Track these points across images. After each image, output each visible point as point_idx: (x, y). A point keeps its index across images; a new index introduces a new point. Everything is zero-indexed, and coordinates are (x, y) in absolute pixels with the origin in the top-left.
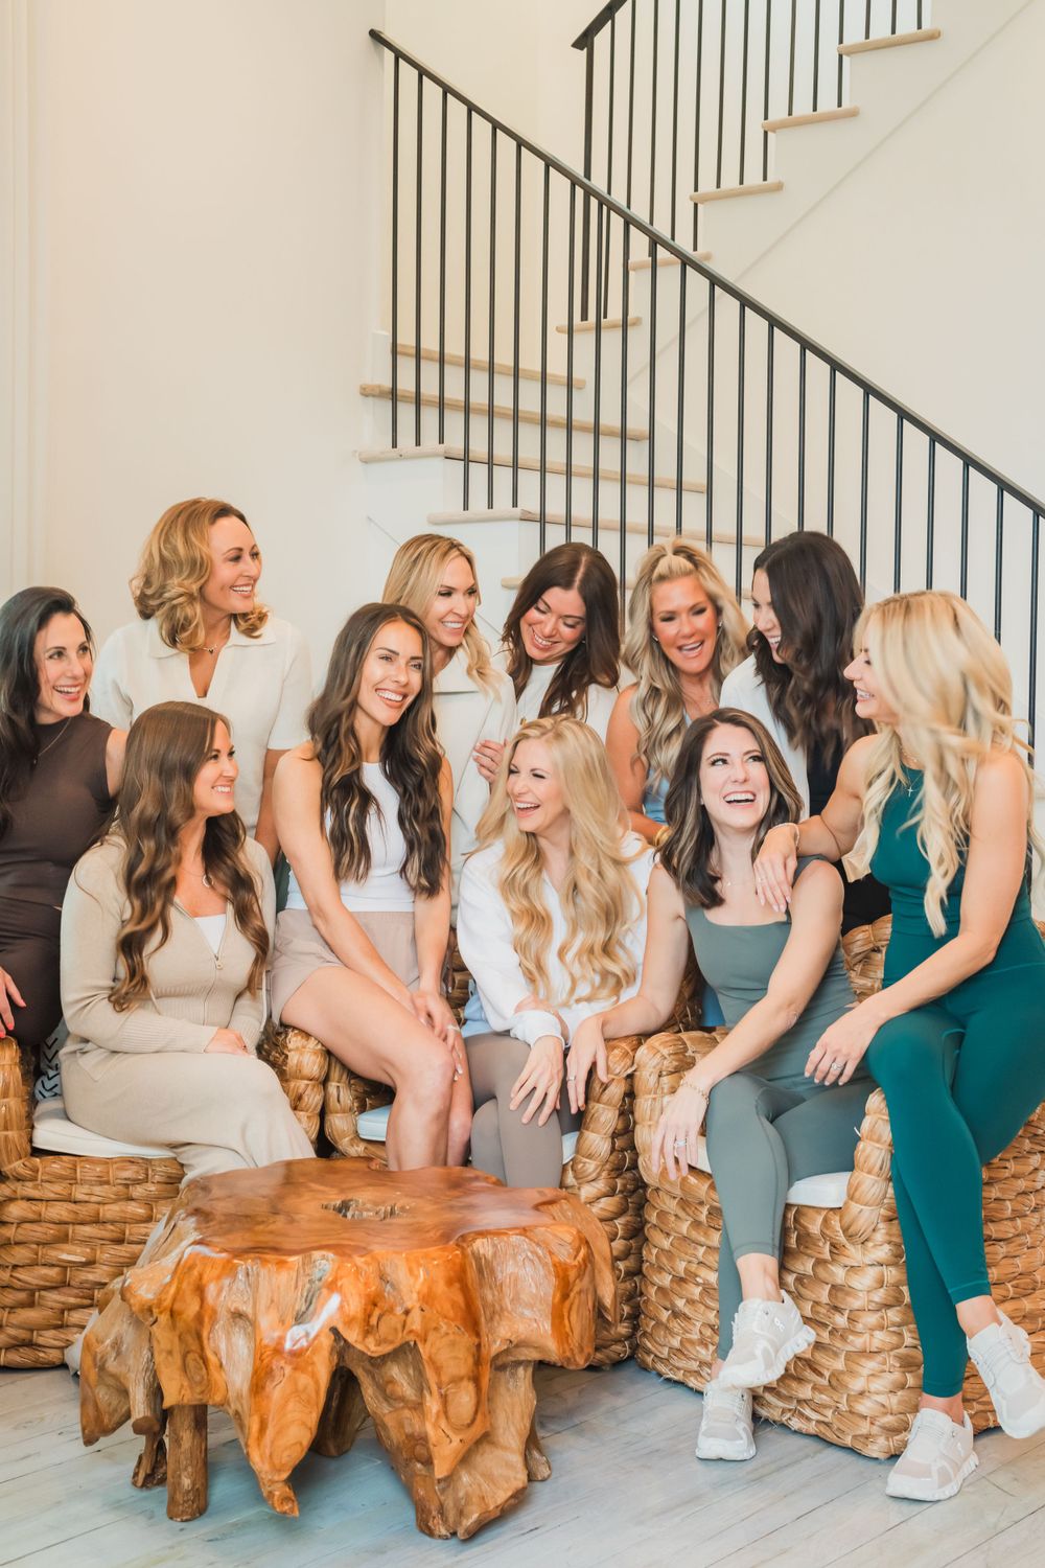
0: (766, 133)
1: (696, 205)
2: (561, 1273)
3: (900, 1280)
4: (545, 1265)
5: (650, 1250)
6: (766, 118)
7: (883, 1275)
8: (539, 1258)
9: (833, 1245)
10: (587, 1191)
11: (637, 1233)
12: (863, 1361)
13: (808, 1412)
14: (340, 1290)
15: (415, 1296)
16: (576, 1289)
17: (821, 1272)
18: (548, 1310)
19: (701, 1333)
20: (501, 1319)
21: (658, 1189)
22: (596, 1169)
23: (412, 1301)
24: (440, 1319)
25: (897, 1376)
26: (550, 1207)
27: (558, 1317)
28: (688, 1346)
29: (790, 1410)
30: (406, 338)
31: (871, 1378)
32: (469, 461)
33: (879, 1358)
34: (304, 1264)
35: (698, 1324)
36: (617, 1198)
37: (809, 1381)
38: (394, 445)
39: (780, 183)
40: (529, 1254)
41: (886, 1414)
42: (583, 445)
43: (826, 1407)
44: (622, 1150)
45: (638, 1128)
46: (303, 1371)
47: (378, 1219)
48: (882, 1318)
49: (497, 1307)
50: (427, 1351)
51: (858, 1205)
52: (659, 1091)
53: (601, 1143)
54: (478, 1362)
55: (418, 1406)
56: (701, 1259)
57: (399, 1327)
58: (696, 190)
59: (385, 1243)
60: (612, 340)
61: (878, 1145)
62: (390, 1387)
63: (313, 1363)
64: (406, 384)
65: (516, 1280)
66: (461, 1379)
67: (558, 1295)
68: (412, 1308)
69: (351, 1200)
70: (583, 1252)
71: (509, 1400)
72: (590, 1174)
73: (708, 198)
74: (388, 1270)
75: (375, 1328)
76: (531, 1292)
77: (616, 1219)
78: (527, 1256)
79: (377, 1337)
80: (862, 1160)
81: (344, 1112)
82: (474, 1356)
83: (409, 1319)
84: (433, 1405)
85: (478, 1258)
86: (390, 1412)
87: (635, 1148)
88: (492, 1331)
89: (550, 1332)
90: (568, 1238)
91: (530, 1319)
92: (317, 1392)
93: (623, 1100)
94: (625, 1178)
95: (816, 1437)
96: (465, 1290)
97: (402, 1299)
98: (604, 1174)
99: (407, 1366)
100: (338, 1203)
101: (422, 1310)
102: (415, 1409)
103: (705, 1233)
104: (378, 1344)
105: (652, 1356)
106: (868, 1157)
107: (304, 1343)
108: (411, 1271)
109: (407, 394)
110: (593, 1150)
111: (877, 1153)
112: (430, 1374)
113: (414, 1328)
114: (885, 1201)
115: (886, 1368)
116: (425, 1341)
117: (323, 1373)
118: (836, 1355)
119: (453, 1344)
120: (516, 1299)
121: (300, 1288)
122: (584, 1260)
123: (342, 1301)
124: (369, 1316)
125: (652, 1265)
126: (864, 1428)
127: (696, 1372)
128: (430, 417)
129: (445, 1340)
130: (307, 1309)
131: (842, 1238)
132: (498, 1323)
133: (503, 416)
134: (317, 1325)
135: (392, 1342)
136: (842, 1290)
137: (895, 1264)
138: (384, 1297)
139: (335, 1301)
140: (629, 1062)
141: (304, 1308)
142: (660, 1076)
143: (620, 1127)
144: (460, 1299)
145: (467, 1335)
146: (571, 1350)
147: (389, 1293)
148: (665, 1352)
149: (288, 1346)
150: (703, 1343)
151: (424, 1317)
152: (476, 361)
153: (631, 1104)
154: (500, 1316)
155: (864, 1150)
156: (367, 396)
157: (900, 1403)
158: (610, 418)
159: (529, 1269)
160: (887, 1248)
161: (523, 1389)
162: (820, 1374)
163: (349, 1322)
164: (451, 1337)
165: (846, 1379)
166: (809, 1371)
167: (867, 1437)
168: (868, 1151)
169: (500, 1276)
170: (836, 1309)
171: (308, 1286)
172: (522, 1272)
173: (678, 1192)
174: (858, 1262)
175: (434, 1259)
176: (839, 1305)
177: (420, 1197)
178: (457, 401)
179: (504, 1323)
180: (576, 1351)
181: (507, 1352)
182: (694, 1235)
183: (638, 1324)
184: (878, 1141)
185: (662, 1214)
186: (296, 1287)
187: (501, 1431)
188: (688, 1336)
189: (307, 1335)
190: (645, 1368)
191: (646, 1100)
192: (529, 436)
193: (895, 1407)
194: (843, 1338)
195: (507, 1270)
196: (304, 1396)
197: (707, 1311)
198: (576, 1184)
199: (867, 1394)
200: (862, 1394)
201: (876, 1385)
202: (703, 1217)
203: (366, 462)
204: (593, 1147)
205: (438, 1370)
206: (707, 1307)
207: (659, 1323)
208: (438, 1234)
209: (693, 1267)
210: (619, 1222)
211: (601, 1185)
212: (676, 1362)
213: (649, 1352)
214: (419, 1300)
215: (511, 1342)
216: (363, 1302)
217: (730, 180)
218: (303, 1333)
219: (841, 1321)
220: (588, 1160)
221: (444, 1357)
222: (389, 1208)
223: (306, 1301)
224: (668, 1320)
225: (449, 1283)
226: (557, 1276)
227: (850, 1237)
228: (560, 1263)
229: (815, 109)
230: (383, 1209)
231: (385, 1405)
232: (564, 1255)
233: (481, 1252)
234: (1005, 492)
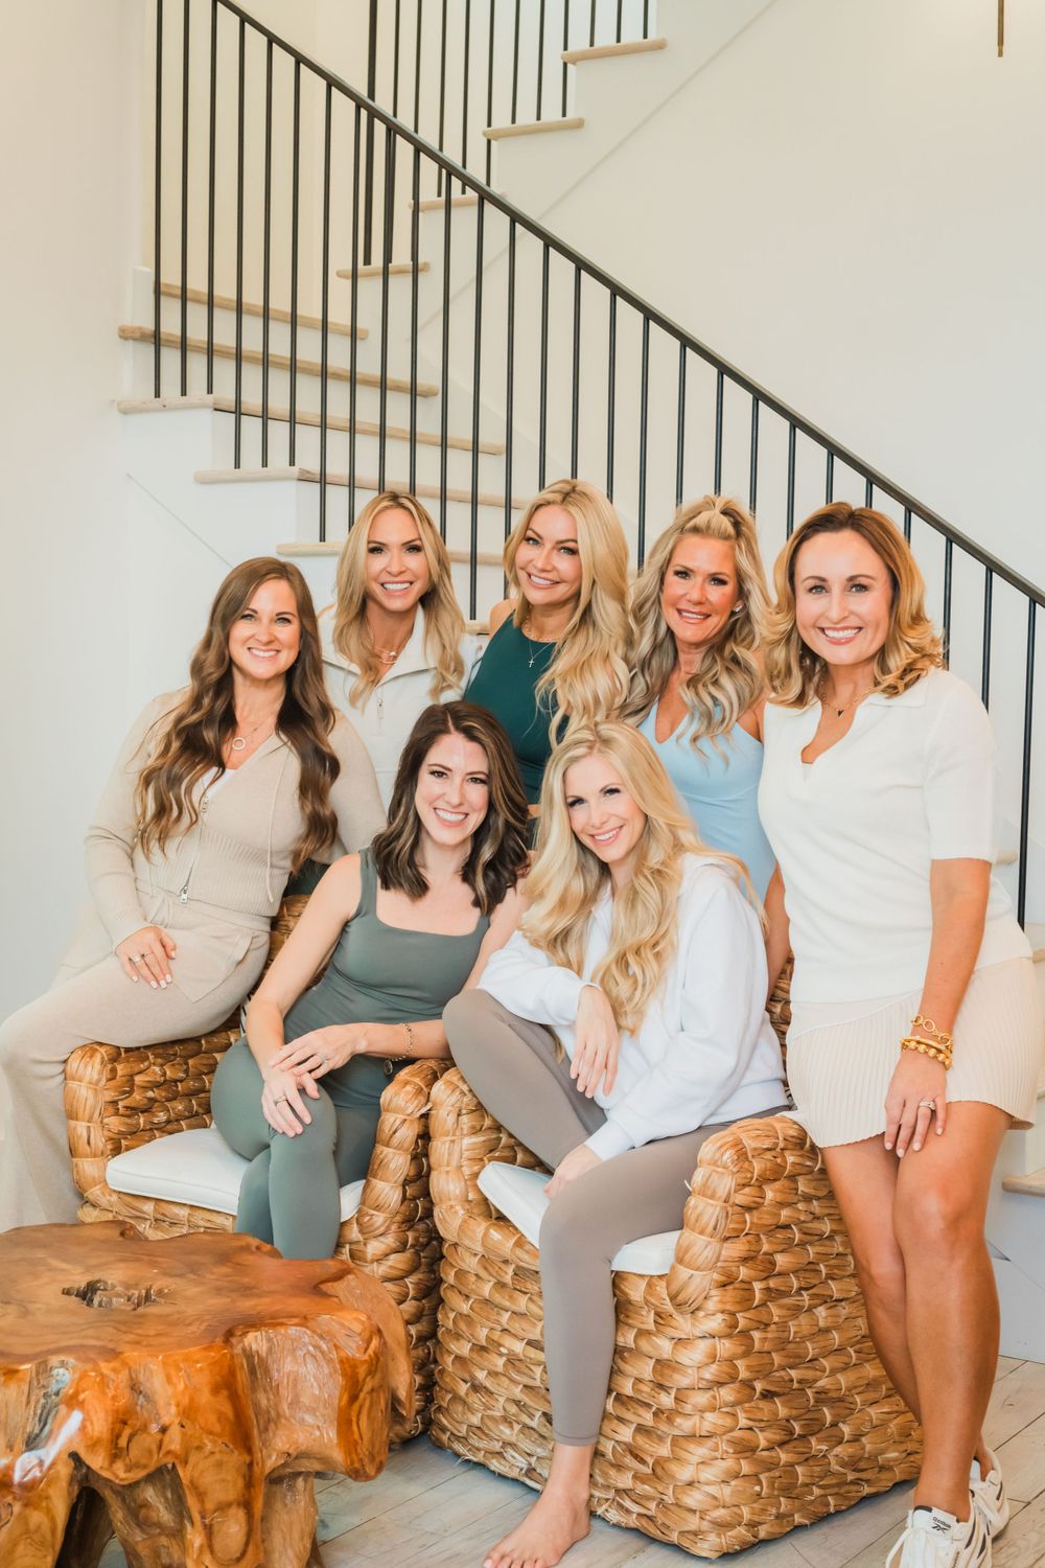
0: (565, 65)
1: (489, 142)
2: (349, 1370)
3: (734, 1354)
4: (330, 1361)
5: (446, 1314)
6: (566, 48)
7: (715, 1350)
8: (323, 1353)
9: (658, 1314)
10: (374, 1248)
11: (431, 1294)
12: (692, 1447)
13: (628, 1504)
14: (81, 1405)
15: (173, 1410)
16: (367, 1388)
17: (644, 1345)
18: (334, 1415)
19: (505, 1410)
20: (277, 1428)
21: (456, 1244)
22: (385, 1222)
23: (169, 1415)
24: (204, 1436)
25: (729, 1463)
26: (335, 1284)
27: (345, 1423)
28: (489, 1423)
29: (607, 1500)
30: (170, 277)
31: (700, 1466)
32: (241, 414)
33: (710, 1443)
34: (38, 1373)
35: (502, 1400)
36: (408, 1254)
37: (629, 1469)
38: (157, 394)
39: (580, 119)
40: (311, 1348)
41: (717, 1507)
42: (368, 400)
43: (649, 1498)
44: (414, 1199)
45: (434, 1175)
46: (37, 1508)
47: (130, 1308)
48: (714, 1397)
49: (273, 1414)
50: (188, 1473)
51: (688, 1270)
52: (458, 1133)
53: (391, 1193)
54: (249, 1483)
55: (178, 1534)
56: (506, 1326)
57: (154, 1448)
58: (489, 125)
59: (138, 1343)
60: (400, 288)
61: (711, 1201)
62: (143, 1511)
63: (48, 1498)
64: (171, 326)
65: (295, 1380)
66: (229, 1505)
67: (346, 1397)
68: (170, 1425)
69: (98, 1281)
70: (375, 1343)
71: (286, 1517)
72: (378, 1228)
73: (503, 135)
74: (141, 1378)
75: (125, 1452)
76: (313, 1395)
77: (406, 1277)
78: (309, 1352)
79: (127, 1461)
80: (693, 1219)
81: (95, 1156)
82: (244, 1477)
83: (167, 1438)
84: (195, 1538)
85: (249, 1355)
86: (144, 1540)
87: (428, 1194)
88: (265, 1443)
89: (336, 1441)
90: (357, 1328)
91: (313, 1427)
92: (53, 1531)
93: (417, 1142)
94: (417, 1230)
95: (636, 1530)
96: (234, 1398)
97: (157, 1413)
98: (394, 1227)
99: (164, 1488)
100: (83, 1285)
101: (183, 1426)
102: (174, 1536)
103: (511, 1297)
104: (129, 1469)
105: (448, 1433)
106: (699, 1216)
107: (36, 1473)
108: (169, 1380)
109: (171, 338)
110: (381, 1200)
111: (710, 1210)
112: (192, 1502)
113: (172, 1447)
114: (719, 1264)
115: (717, 1454)
116: (186, 1462)
117: (60, 1506)
118: (661, 1439)
119: (219, 1465)
120: (295, 1403)
121: (33, 1404)
122: (375, 1354)
123: (84, 1420)
124: (118, 1437)
125: (449, 1331)
126: (693, 1523)
127: (498, 1453)
128: (197, 364)
129: (212, 1460)
130: (42, 1430)
131: (669, 1307)
132: (274, 1435)
133: (279, 365)
134: (51, 1451)
135: (145, 1467)
136: (669, 1366)
137: (729, 1336)
138: (136, 1413)
139: (76, 1418)
140: (423, 1100)
141: (37, 1431)
142: (459, 1115)
143: (412, 1173)
144: (228, 1410)
145: (236, 1453)
146: (361, 1460)
147: (142, 1407)
148: (464, 1429)
149: (17, 1477)
150: (506, 1420)
151: (184, 1435)
152: (249, 305)
153: (426, 1147)
154: (276, 1424)
155: (695, 1207)
156: (126, 339)
157: (733, 1493)
158: (399, 372)
159: (311, 1366)
160: (720, 1317)
161: (303, 1503)
162: (643, 1461)
163: (93, 1445)
164: (218, 1456)
165: (673, 1467)
166: (629, 1457)
167: (695, 1534)
168: (700, 1208)
169: (276, 1375)
170: (661, 1387)
171: (43, 1401)
172: (302, 1370)
173: (479, 1249)
174: (686, 1334)
175: (198, 1362)
176: (667, 1384)
177: (181, 1276)
178: (227, 347)
179: (280, 1432)
180: (366, 1460)
181: (285, 1465)
182: (498, 1298)
183: (432, 1395)
184: (712, 1197)
185: (461, 1274)
186: (28, 1403)
187: (277, 1555)
188: (490, 1413)
189: (41, 1463)
190: (439, 1446)
191: (444, 1143)
192: (309, 389)
193: (727, 1499)
194: (670, 1420)
195: (285, 1368)
196: (36, 1537)
197: (512, 1386)
198: (361, 1239)
199: (696, 1485)
200: (690, 1484)
201: (707, 1474)
202: (508, 1278)
203: (125, 413)
204: (383, 1196)
205: (201, 1496)
206: (512, 1380)
207: (456, 1398)
208: (203, 1327)
209: (496, 1335)
210: (410, 1281)
211: (390, 1240)
212: (474, 1441)
213: (444, 1429)
214: (179, 1414)
215: (289, 1455)
216: (110, 1419)
217: (526, 115)
218: (35, 1461)
219: (667, 1400)
220: (374, 1212)
221: (208, 1480)
222: (144, 1292)
223: (40, 1421)
224: (467, 1394)
225: (216, 1390)
226: (344, 1375)
227: (678, 1306)
228: (348, 1359)
229: (618, 40)
230: (137, 1293)
231: (137, 1531)
232: (353, 1349)
233: (254, 1347)
234: (835, 457)
